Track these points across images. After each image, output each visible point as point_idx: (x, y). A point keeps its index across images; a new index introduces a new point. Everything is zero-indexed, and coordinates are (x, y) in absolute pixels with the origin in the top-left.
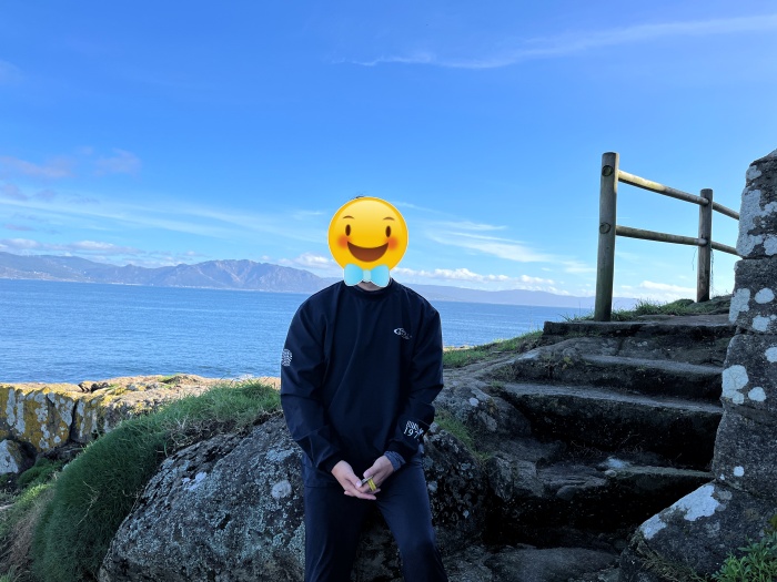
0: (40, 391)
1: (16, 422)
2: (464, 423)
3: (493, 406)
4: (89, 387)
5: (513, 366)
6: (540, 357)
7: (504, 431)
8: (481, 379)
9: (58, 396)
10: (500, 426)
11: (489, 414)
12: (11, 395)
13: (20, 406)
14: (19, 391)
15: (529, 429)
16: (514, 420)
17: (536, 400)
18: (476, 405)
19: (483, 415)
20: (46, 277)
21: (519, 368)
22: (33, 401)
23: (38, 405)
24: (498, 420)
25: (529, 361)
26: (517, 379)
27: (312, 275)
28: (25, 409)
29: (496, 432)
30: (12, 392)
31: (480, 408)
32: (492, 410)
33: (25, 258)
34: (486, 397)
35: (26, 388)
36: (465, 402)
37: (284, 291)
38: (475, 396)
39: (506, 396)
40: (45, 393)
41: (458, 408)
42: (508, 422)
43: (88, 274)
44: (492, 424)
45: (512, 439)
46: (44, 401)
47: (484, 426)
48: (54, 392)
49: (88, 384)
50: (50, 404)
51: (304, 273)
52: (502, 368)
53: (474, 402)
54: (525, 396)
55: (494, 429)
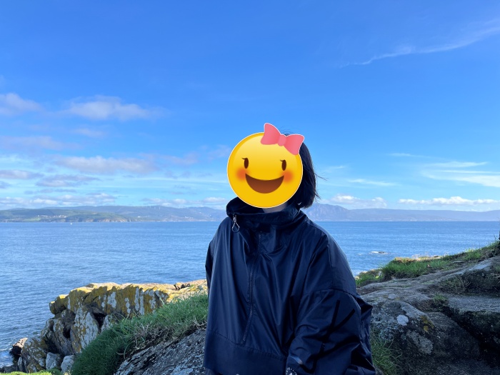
0: (152, 289)
1: (139, 309)
2: (388, 344)
3: (429, 325)
4: (180, 287)
5: (463, 277)
6: (492, 267)
7: (443, 353)
8: (424, 291)
9: (161, 292)
10: (436, 347)
11: (421, 334)
12: (137, 291)
13: (142, 298)
14: (141, 289)
15: (477, 349)
16: (456, 340)
17: (482, 317)
18: (404, 324)
19: (414, 335)
20: (191, 220)
21: (469, 280)
22: (148, 296)
23: (151, 298)
24: (435, 341)
25: (480, 272)
26: (467, 291)
27: (342, 208)
28: (144, 301)
29: (432, 355)
30: (137, 290)
31: (409, 327)
32: (426, 329)
33: (180, 209)
34: (418, 313)
35: (145, 287)
36: (392, 320)
37: (325, 220)
38: (404, 313)
39: (449, 312)
40: (154, 290)
41: (383, 327)
42: (448, 342)
43: (211, 217)
44: (426, 346)
45: (453, 362)
46: (154, 295)
47: (415, 349)
48: (159, 290)
49: (179, 284)
50: (157, 298)
51: (337, 208)
52: (452, 280)
53: (402, 320)
54: (468, 313)
55: (429, 351)
